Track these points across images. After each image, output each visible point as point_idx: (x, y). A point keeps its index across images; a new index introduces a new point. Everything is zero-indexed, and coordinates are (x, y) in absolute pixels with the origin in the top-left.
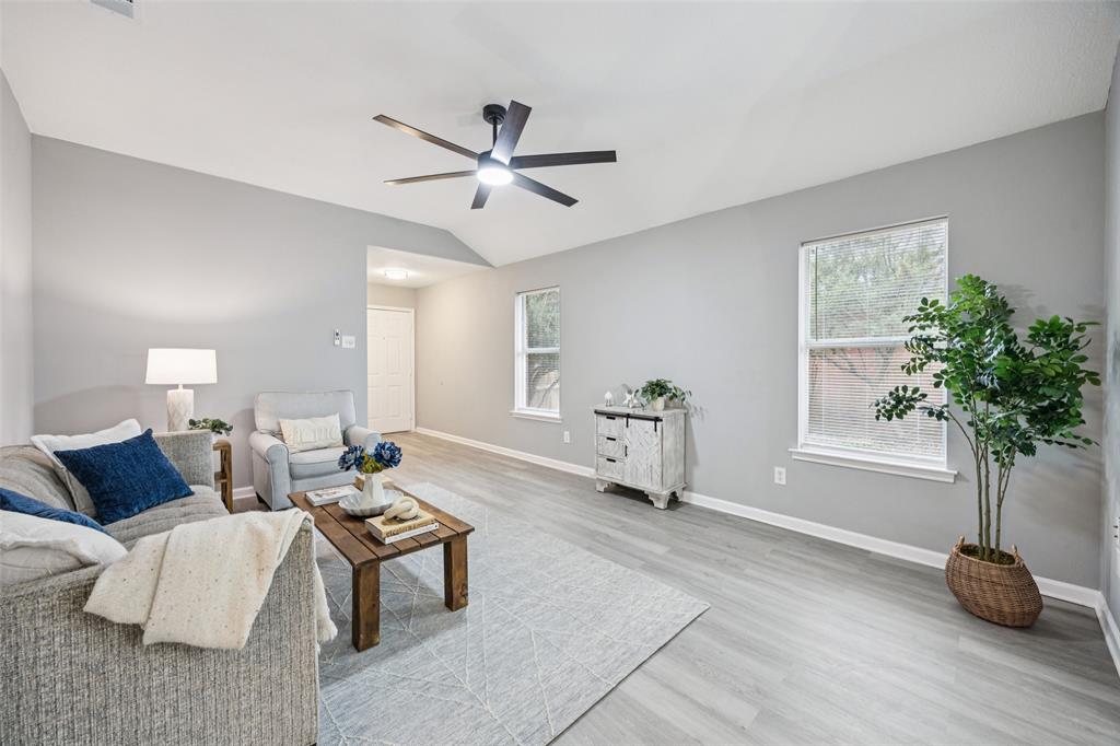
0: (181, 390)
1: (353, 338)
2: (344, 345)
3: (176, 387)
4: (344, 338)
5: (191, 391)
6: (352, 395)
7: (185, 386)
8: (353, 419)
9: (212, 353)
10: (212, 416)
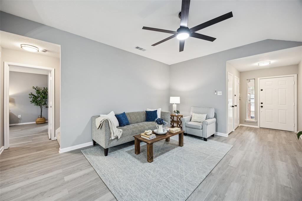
3: (174, 104)
4: (218, 92)
5: (176, 105)
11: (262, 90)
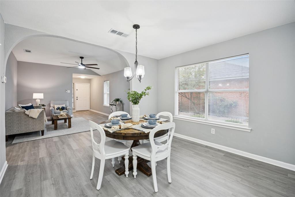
0: (38, 100)
1: (70, 91)
2: (68, 92)
4: (68, 91)
5: (39, 100)
6: (68, 101)
7: (39, 99)
8: (68, 105)
9: (43, 94)
10: (43, 104)
11: (77, 90)
